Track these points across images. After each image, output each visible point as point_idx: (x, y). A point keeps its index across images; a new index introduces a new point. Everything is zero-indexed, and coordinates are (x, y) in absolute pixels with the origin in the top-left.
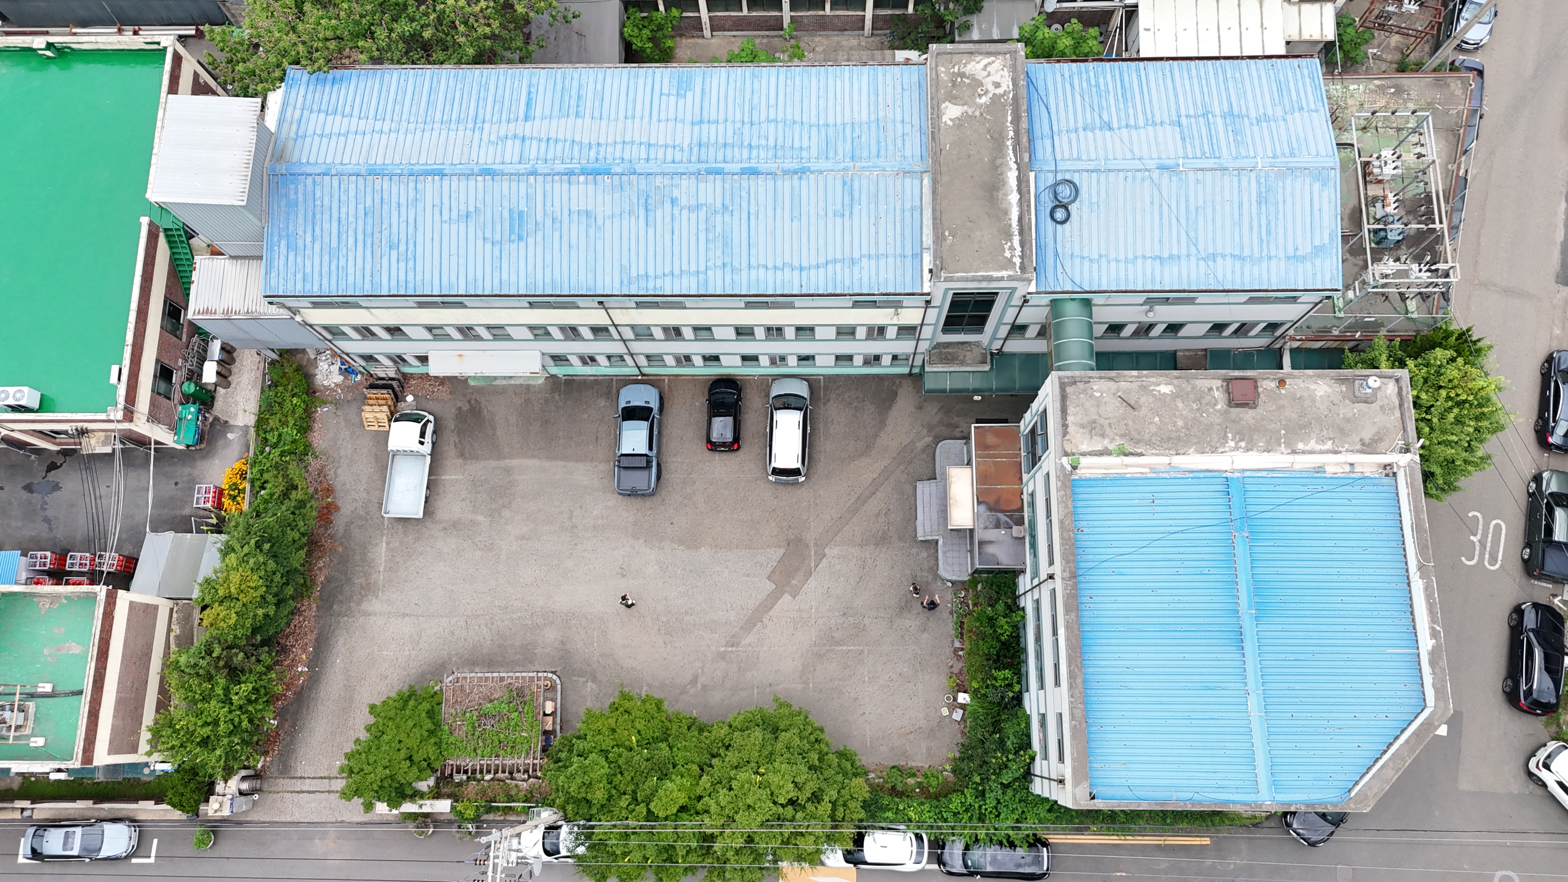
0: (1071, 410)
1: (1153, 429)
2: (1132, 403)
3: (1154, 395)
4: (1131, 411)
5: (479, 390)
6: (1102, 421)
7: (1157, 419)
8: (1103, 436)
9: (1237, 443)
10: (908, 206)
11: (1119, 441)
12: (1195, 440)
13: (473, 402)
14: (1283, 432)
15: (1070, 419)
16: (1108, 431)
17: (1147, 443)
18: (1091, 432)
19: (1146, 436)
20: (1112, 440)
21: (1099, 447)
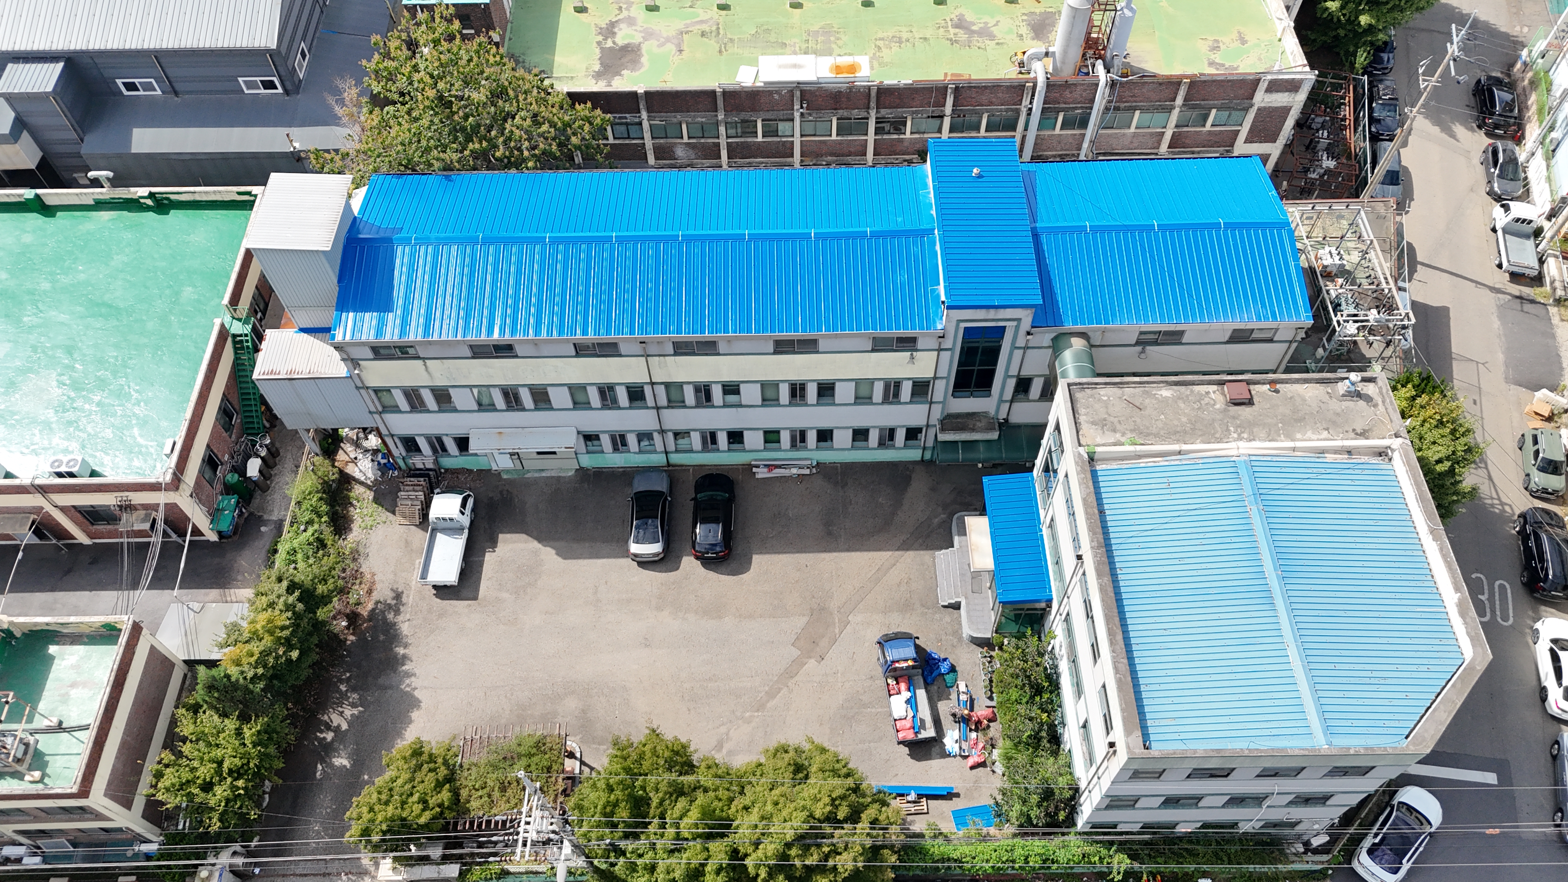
0: (1082, 410)
1: (1160, 424)
2: (1138, 405)
3: (1157, 399)
4: (1138, 410)
5: (510, 482)
6: (1112, 419)
7: (1162, 417)
8: (1114, 431)
9: (1239, 435)
11: (1129, 435)
12: (1200, 433)
13: (505, 492)
14: (1280, 425)
15: (1082, 419)
16: (1118, 427)
17: (1156, 435)
18: (1103, 428)
19: (1154, 431)
20: (1123, 434)
21: (1112, 440)
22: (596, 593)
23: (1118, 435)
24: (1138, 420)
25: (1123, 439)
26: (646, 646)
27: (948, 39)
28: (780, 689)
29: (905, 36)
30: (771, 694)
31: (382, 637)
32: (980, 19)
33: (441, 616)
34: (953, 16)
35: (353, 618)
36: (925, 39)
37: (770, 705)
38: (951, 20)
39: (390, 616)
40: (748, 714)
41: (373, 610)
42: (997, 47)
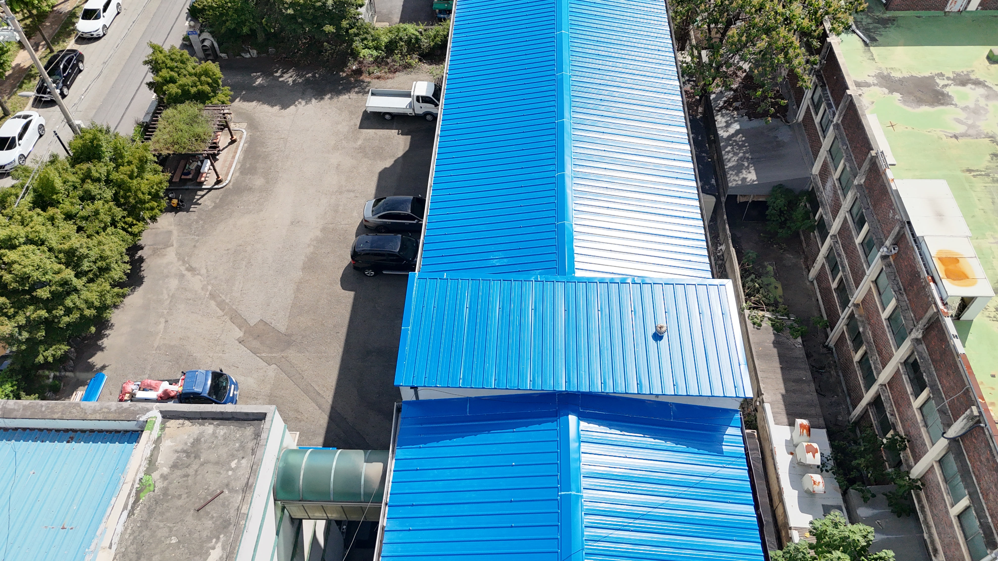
1: (161, 534)
2: (207, 508)
3: (209, 539)
4: (197, 506)
6: (195, 466)
7: (174, 540)
8: (175, 466)
11: (160, 485)
16: (178, 473)
17: (145, 524)
18: (184, 451)
19: (153, 523)
20: (164, 477)
21: (160, 460)
22: (348, 191)
23: (165, 470)
24: (180, 503)
25: (156, 475)
26: (292, 223)
28: (223, 310)
30: (221, 305)
31: (340, 88)
33: (351, 113)
35: (359, 72)
37: (213, 303)
39: (356, 90)
40: (210, 288)
41: (364, 82)
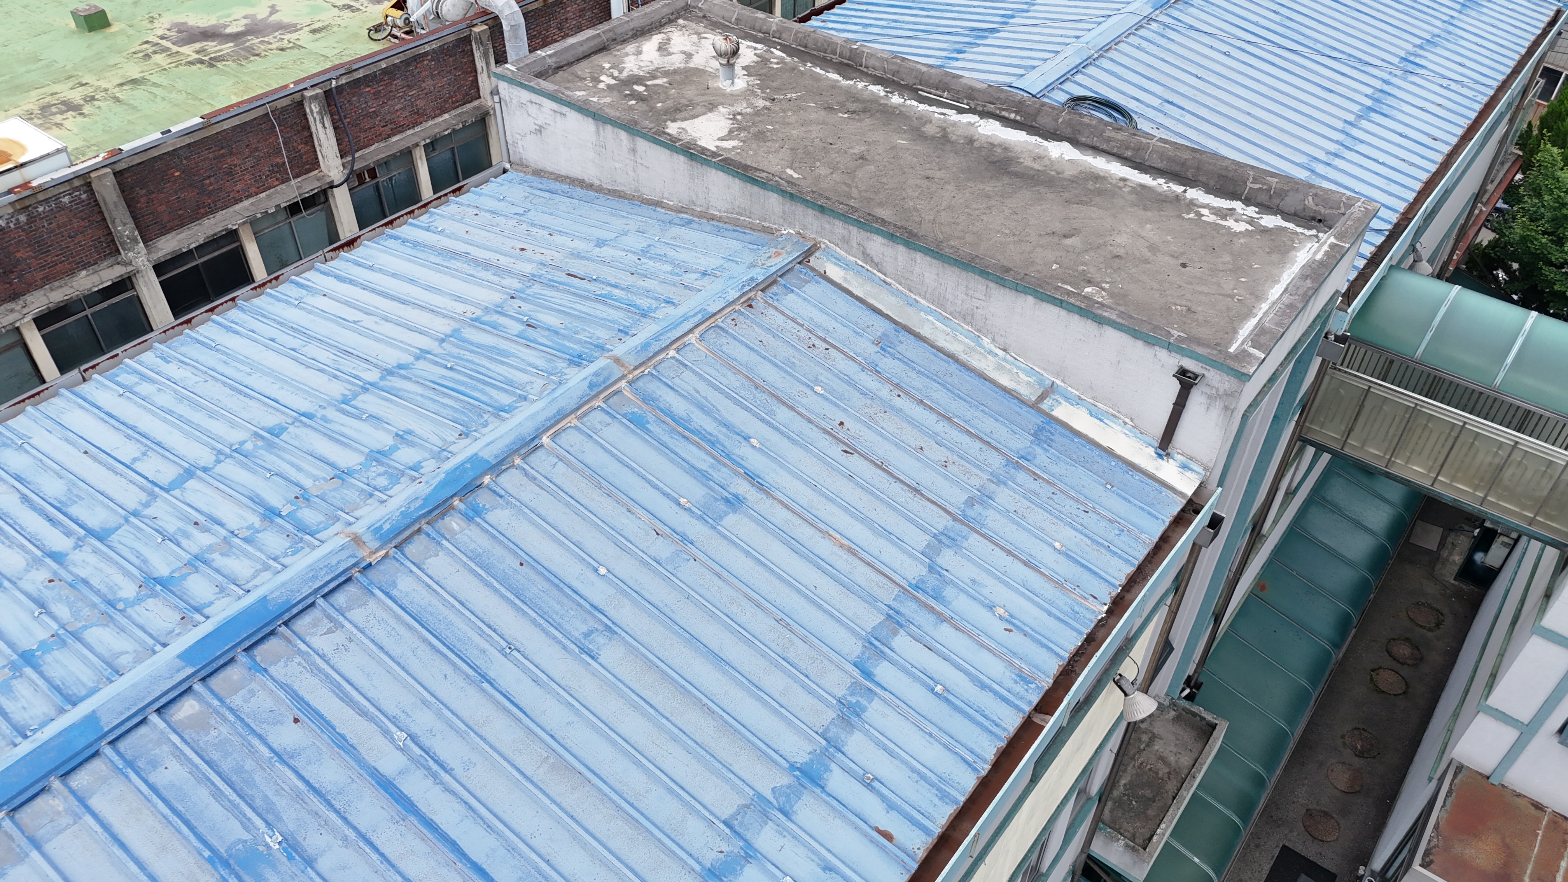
10: (866, 347)
27: (191, 63)
29: (76, 96)
32: (229, 16)
34: (160, 32)
36: (134, 82)
38: (162, 38)
42: (318, 35)
